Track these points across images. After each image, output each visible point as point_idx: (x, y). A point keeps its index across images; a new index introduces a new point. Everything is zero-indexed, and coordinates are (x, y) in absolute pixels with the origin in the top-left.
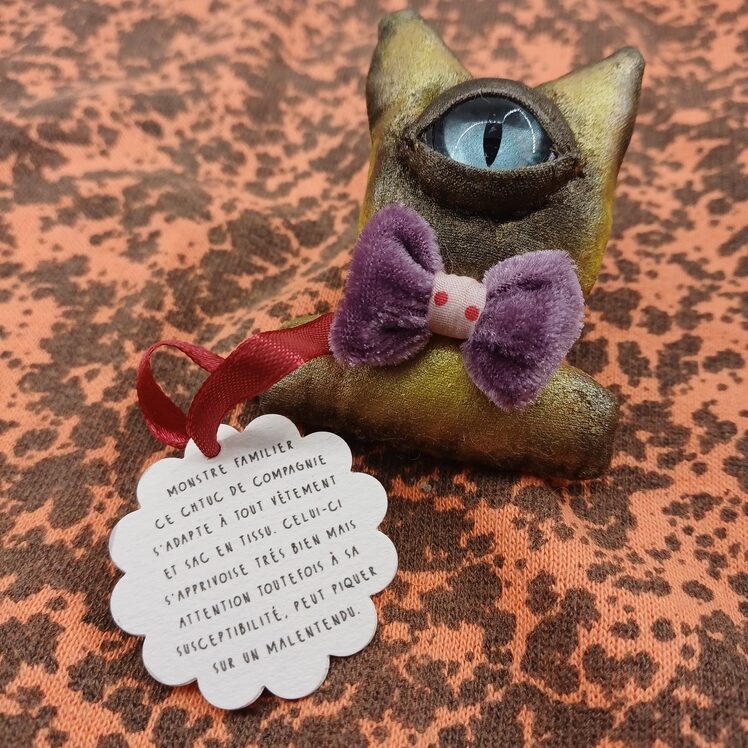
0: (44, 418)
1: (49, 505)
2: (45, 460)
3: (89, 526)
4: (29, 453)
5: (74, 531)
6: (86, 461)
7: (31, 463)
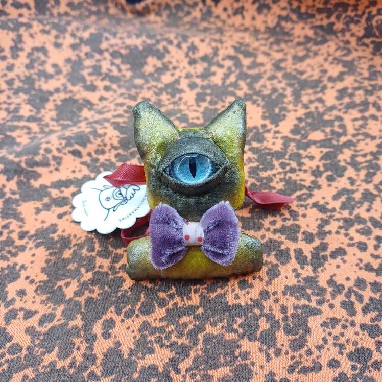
0: (49, 307)
1: (56, 349)
2: (52, 327)
3: (74, 357)
4: (45, 325)
5: (69, 360)
6: (70, 327)
7: (46, 329)
